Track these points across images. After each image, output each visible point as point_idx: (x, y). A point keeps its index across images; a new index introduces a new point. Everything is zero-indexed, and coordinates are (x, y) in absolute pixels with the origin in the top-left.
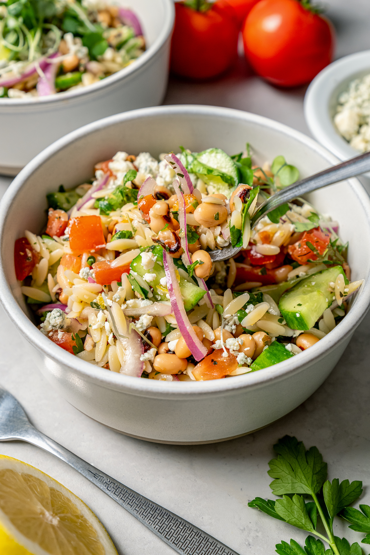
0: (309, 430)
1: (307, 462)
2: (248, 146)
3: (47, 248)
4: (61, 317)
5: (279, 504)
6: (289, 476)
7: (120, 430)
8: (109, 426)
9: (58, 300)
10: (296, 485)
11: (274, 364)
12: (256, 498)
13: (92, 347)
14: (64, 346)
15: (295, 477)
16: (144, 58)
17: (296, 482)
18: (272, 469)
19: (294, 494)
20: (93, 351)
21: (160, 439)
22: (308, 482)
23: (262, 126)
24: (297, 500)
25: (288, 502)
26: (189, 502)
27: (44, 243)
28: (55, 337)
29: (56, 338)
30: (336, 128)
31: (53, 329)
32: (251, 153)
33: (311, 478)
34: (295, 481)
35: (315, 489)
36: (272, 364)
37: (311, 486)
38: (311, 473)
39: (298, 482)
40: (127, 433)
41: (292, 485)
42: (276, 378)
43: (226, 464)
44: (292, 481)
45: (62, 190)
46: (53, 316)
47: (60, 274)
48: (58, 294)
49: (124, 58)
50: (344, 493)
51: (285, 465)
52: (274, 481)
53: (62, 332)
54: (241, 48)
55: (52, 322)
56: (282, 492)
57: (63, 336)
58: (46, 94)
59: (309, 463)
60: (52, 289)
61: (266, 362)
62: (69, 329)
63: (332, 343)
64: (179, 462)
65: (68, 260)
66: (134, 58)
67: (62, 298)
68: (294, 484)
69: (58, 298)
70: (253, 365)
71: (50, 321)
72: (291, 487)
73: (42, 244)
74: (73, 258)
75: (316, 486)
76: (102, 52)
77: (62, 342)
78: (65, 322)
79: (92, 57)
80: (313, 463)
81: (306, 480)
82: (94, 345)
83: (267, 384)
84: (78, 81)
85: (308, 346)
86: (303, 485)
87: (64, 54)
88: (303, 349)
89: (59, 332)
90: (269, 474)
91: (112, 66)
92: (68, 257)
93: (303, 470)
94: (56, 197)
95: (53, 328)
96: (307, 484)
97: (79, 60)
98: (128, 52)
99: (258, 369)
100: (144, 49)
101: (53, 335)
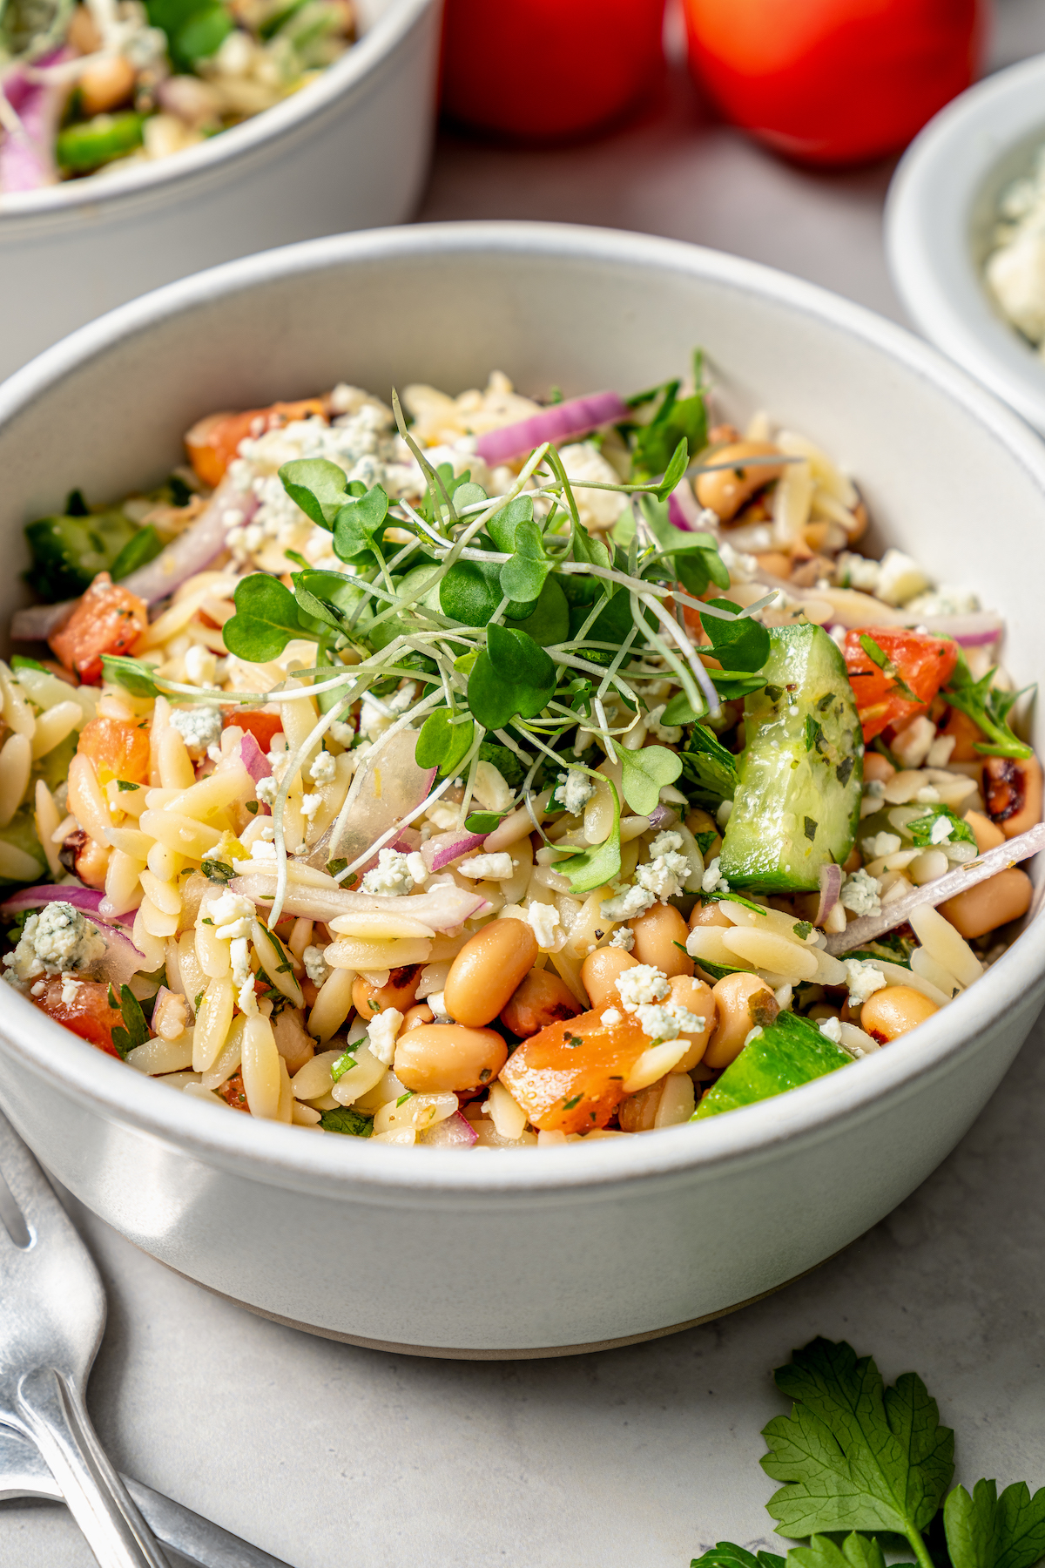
0: (904, 1310)
1: (889, 1424)
2: (700, 359)
3: (26, 702)
4: (72, 931)
5: (797, 1564)
6: (830, 1472)
7: (270, 1310)
8: (233, 1295)
9: (72, 870)
10: (854, 1503)
11: (784, 1087)
12: (718, 1545)
13: (182, 1026)
14: (82, 1028)
15: (848, 1475)
16: (351, 66)
17: (855, 1493)
18: (771, 1452)
19: (847, 1533)
20: (184, 1041)
21: (405, 1342)
22: (895, 1492)
23: (747, 292)
24: (859, 1551)
25: (830, 1559)
26: (504, 1553)
27: (16, 683)
28: (51, 997)
29: (56, 1002)
30: (992, 300)
31: (45, 973)
32: (707, 380)
33: (903, 1479)
34: (849, 1488)
35: (919, 1517)
36: (776, 1087)
37: (903, 1505)
38: (904, 1461)
39: (858, 1491)
40: (294, 1321)
41: (841, 1502)
42: (796, 1136)
43: (626, 1424)
44: (839, 1489)
45: (77, 506)
46: (44, 927)
47: (78, 786)
48: (72, 851)
49: (285, 65)
50: (1011, 1529)
51: (816, 1436)
52: (782, 1490)
53: (77, 979)
54: (675, 33)
55: (43, 946)
56: (807, 1527)
57: (79, 995)
58: (26, 187)
59: (898, 1430)
60: (53, 831)
61: (757, 1080)
62: (101, 968)
63: (981, 1020)
64: (468, 1418)
65: (107, 737)
66: (318, 65)
67: (86, 863)
68: (847, 1499)
69: (70, 862)
70: (713, 1095)
71: (37, 946)
72: (836, 1510)
73: (10, 686)
74: (123, 733)
75: (920, 1505)
76: (213, 48)
77: (76, 1014)
78: (84, 947)
79: (180, 64)
80: (909, 1428)
81: (886, 1485)
82: (190, 1020)
83: (765, 1157)
84: (132, 145)
85: (899, 1030)
86: (879, 1501)
87: (85, 51)
88: (881, 1039)
89: (66, 980)
90: (764, 1468)
91: (244, 94)
92: (106, 726)
93: (875, 1453)
94: (56, 530)
95: (47, 967)
96: (891, 1499)
97: (136, 74)
98: (300, 45)
99: (731, 1107)
100: (351, 36)
101: (45, 992)
